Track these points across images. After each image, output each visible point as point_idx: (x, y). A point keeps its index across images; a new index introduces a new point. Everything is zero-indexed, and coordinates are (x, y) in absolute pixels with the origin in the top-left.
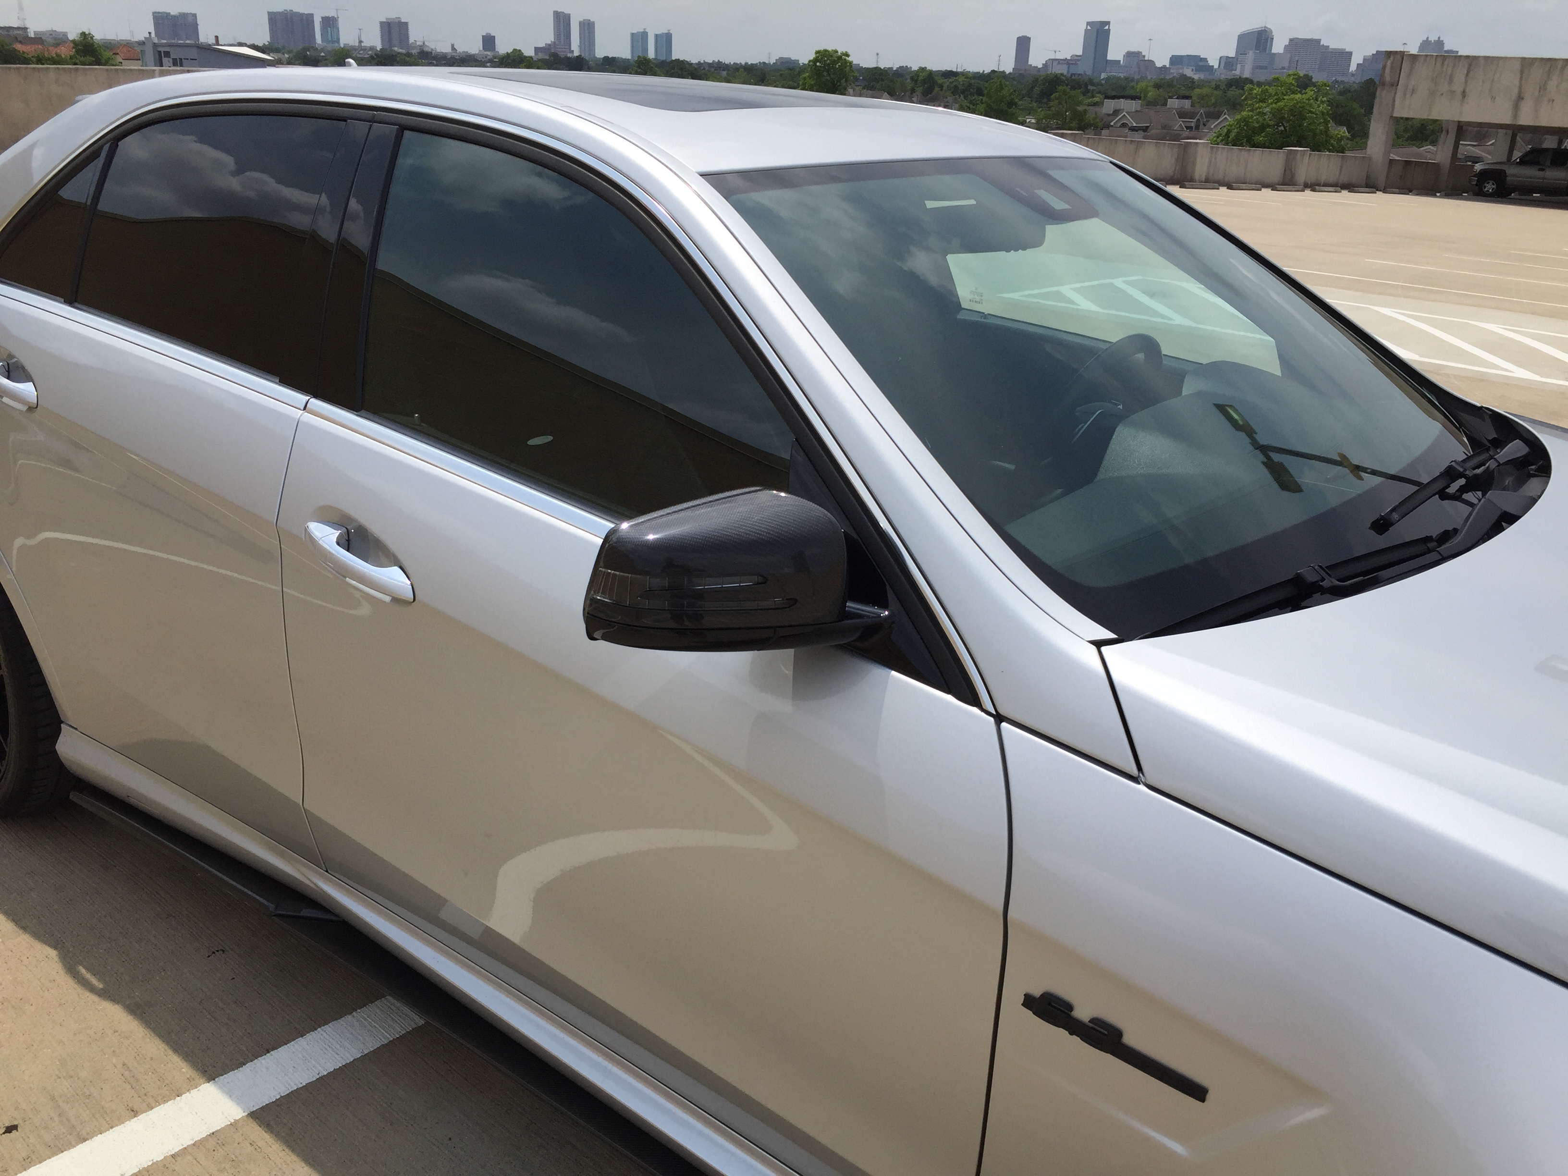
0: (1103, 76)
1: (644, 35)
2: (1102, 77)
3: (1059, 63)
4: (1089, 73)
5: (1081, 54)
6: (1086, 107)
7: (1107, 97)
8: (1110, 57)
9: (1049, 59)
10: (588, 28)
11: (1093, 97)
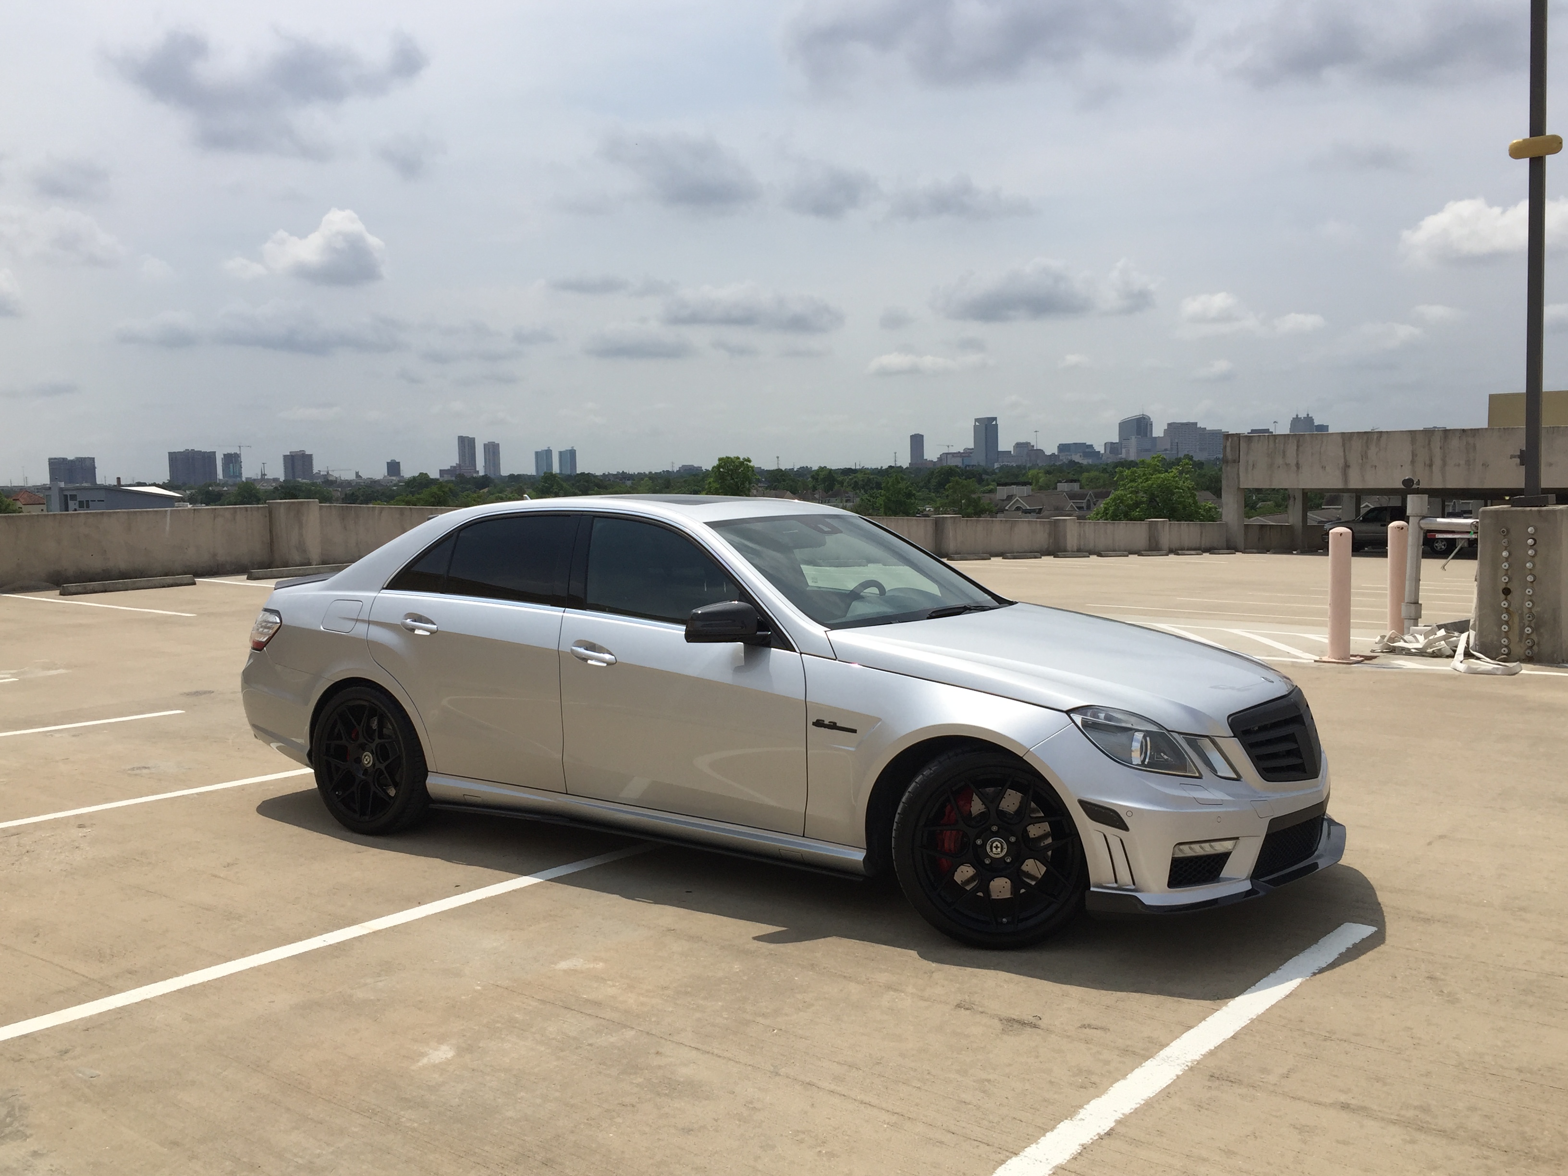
0: (996, 465)
1: (549, 452)
2: (996, 467)
3: (953, 456)
4: (983, 463)
5: (973, 447)
6: (981, 495)
7: (999, 485)
8: (1001, 448)
9: (943, 454)
10: (492, 450)
11: (988, 485)
